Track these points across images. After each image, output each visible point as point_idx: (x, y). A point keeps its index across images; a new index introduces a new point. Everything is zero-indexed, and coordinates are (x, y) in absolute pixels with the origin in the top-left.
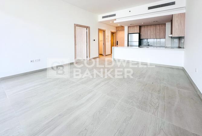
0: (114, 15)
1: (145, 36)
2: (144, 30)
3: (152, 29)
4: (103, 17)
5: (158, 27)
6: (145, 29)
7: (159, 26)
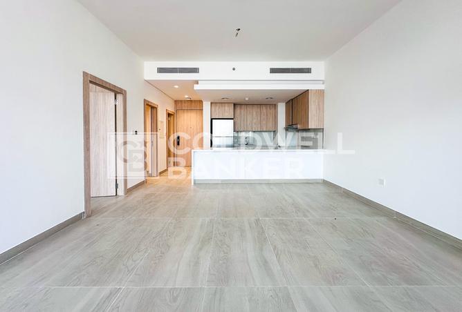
0: (195, 70)
1: (242, 125)
2: (241, 113)
3: (255, 113)
4: (161, 70)
5: (264, 110)
6: (242, 111)
7: (266, 108)
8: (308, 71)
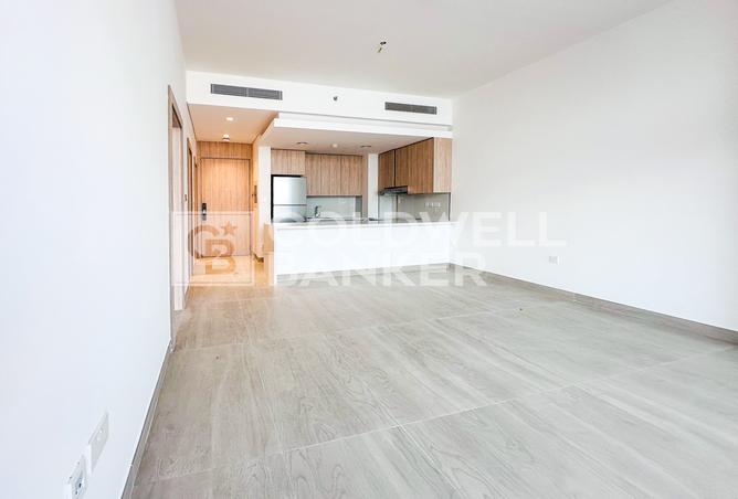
0: (276, 95)
3: (332, 168)
8: (432, 110)
